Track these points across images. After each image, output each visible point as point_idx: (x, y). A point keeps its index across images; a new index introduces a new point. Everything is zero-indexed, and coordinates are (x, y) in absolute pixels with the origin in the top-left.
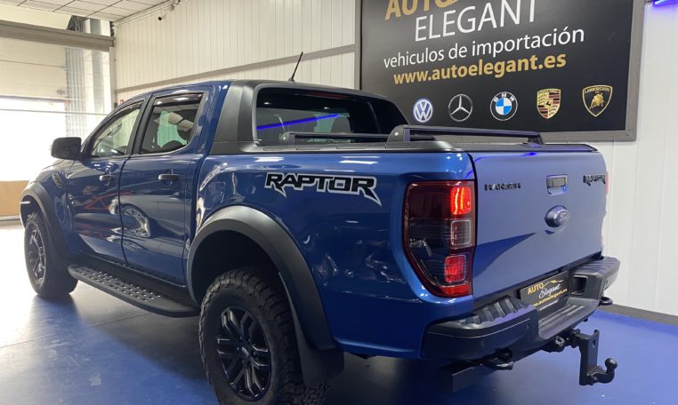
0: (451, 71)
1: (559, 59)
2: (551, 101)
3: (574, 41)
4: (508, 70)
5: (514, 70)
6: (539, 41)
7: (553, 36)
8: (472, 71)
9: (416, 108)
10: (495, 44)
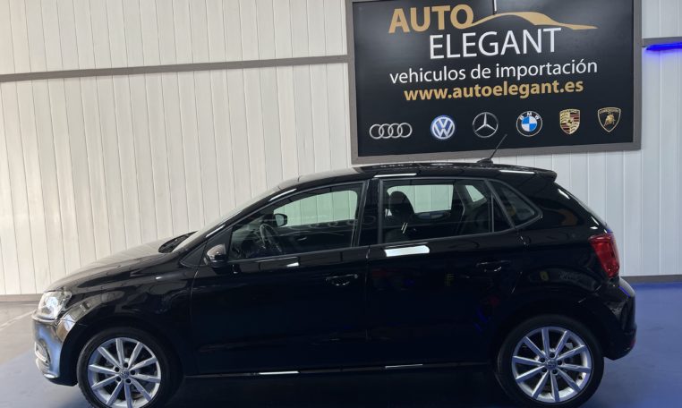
0: (474, 91)
1: (577, 84)
2: (572, 119)
3: (589, 71)
4: (533, 92)
5: (538, 92)
6: (559, 68)
7: (571, 66)
8: (497, 91)
9: (434, 126)
10: (519, 68)
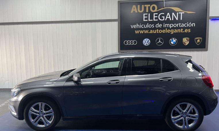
0: (157, 31)
1: (189, 30)
2: (187, 41)
3: (192, 26)
6: (183, 25)
7: (187, 24)
8: (163, 31)
9: (144, 41)
10: (171, 25)
